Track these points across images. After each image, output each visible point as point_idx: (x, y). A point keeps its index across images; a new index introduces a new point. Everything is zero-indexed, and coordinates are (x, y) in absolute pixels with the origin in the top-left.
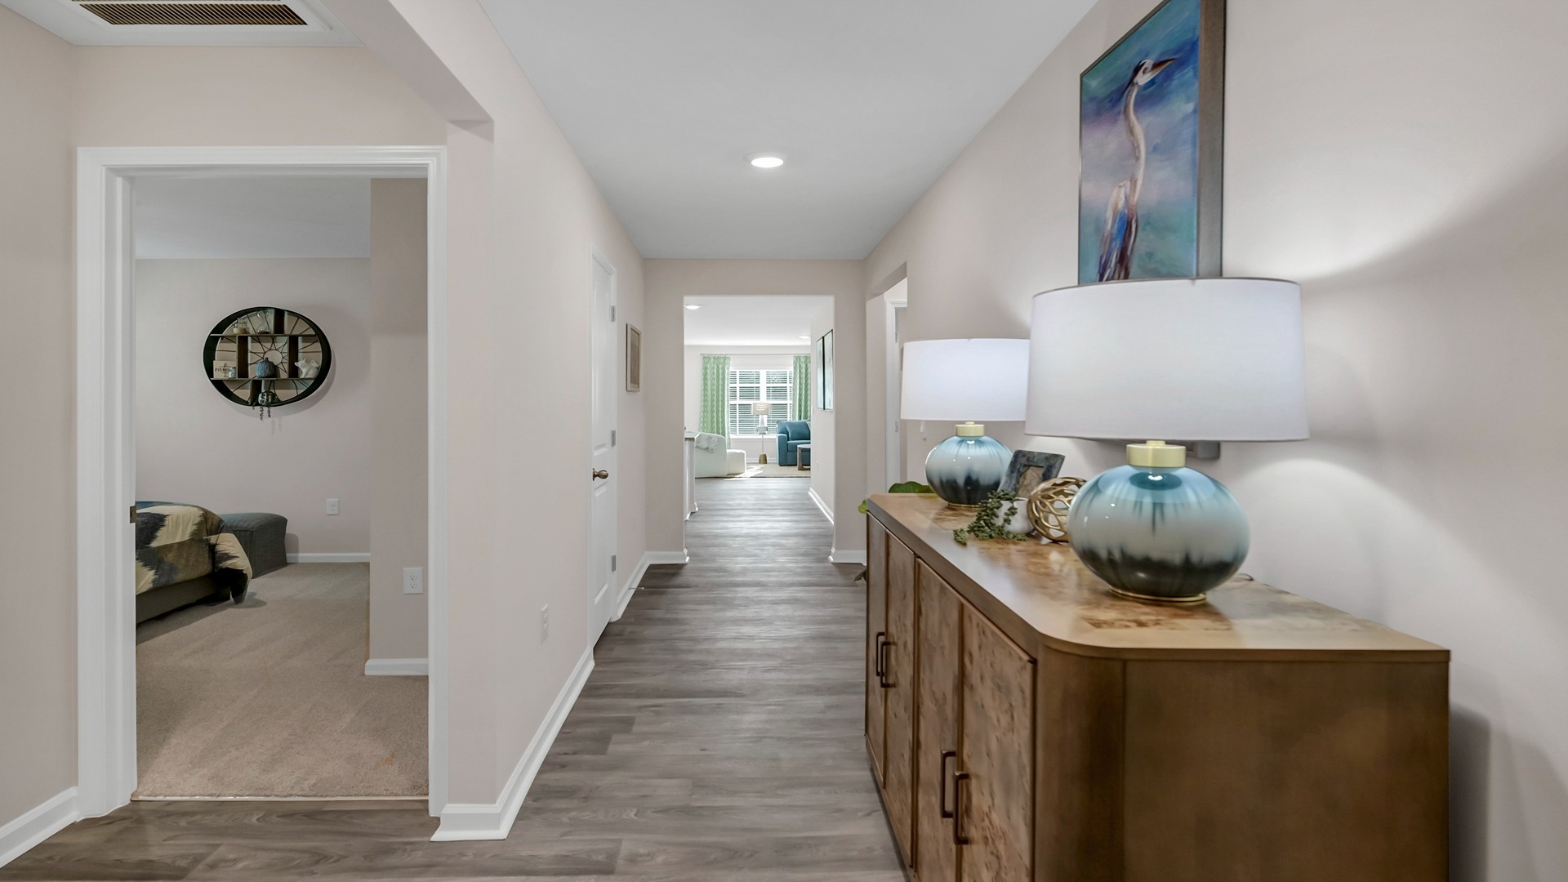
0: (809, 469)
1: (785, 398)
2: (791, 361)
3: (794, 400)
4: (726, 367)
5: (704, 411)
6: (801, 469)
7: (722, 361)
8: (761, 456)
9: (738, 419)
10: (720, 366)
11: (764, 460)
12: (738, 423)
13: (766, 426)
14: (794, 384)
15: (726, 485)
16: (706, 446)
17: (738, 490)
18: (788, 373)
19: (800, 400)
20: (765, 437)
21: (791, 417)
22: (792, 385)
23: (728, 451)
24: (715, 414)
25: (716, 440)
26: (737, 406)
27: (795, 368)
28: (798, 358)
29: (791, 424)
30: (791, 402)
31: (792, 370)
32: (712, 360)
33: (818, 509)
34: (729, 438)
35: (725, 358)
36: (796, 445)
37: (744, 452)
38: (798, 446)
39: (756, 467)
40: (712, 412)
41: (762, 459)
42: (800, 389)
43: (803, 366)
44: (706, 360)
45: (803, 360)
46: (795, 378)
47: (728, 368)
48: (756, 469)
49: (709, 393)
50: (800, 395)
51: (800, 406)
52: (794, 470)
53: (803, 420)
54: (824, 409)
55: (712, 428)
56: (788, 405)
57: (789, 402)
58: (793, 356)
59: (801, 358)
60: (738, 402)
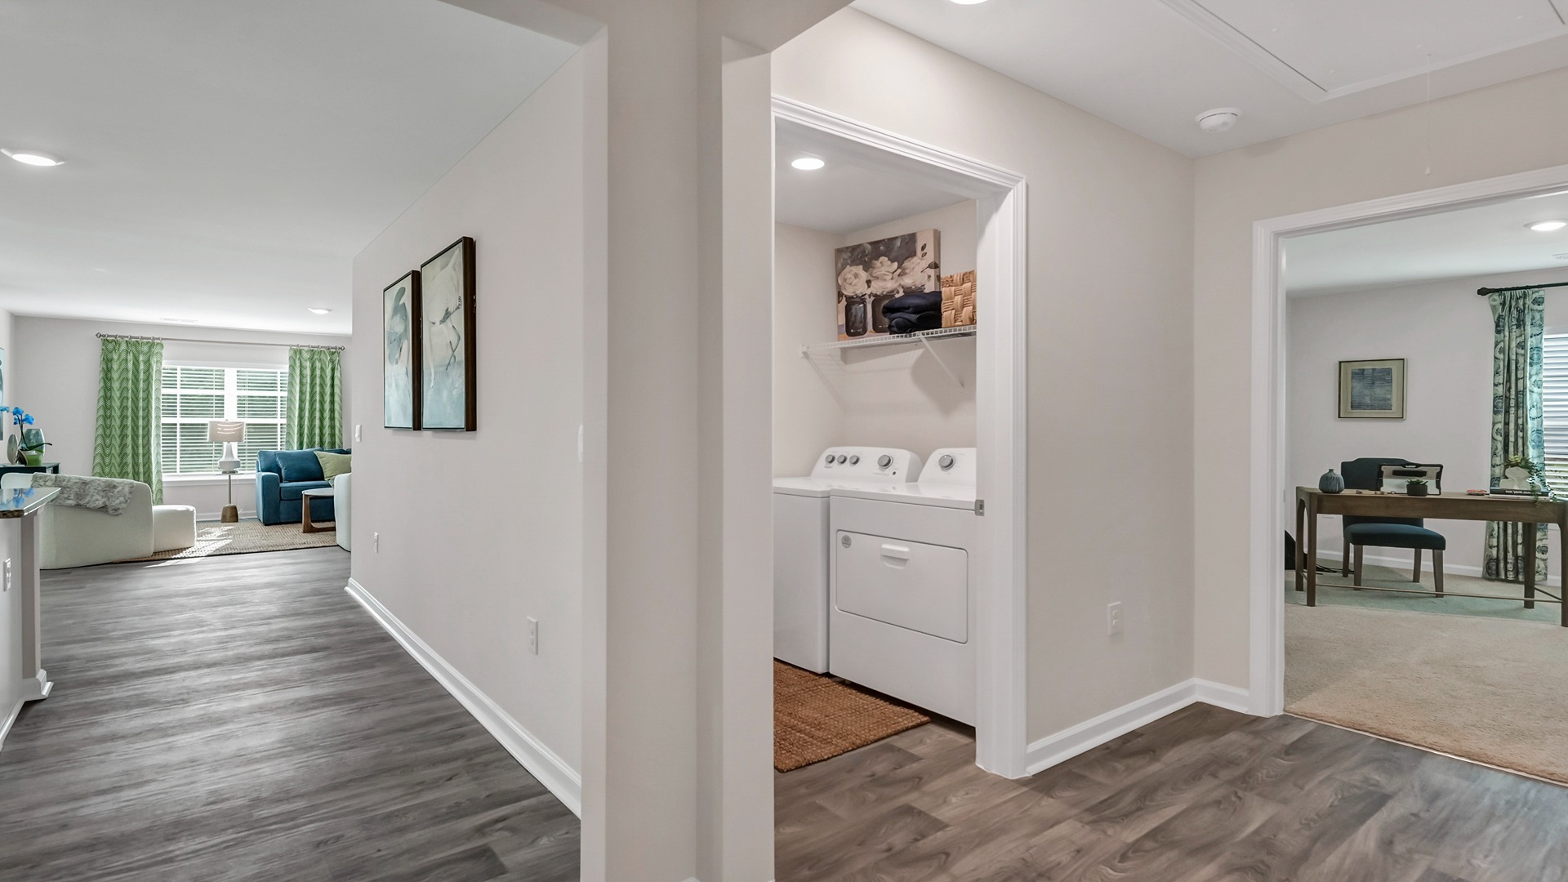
0: (333, 529)
1: (274, 416)
2: (286, 355)
3: (289, 417)
4: (153, 361)
5: (105, 436)
6: (309, 530)
7: (145, 349)
8: (225, 509)
9: (178, 449)
10: (141, 358)
11: (232, 515)
12: (178, 456)
13: (236, 458)
14: (290, 392)
15: (148, 583)
16: (100, 503)
17: (177, 595)
18: (279, 375)
19: (301, 417)
20: (233, 477)
21: (285, 444)
22: (285, 394)
23: (156, 508)
24: (129, 441)
25: (127, 489)
26: (178, 426)
27: (292, 367)
28: (297, 352)
29: (284, 456)
30: (284, 421)
31: (286, 369)
32: (123, 346)
33: (387, 638)
34: (160, 481)
35: (152, 345)
36: (298, 491)
37: (191, 508)
38: (305, 492)
39: (217, 531)
40: (123, 436)
41: (228, 515)
42: (302, 401)
43: (308, 364)
44: (110, 347)
45: (306, 355)
46: (291, 384)
47: (159, 362)
48: (215, 537)
49: (116, 404)
50: (301, 409)
51: (301, 426)
52: (293, 534)
53: (305, 449)
54: (417, 425)
55: (123, 465)
56: (279, 427)
57: (280, 420)
58: (289, 348)
59: (303, 352)
60: (179, 420)
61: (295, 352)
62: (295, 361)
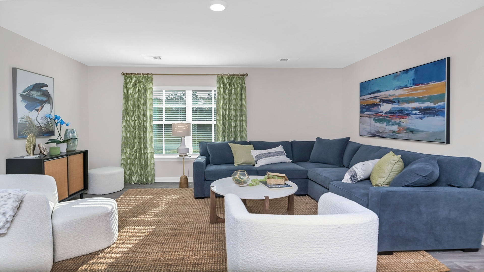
1: (211, 119)
2: (215, 80)
3: (218, 120)
4: (148, 88)
5: (127, 132)
7: (144, 81)
8: (181, 179)
9: (164, 139)
10: (142, 86)
11: (185, 183)
12: (164, 143)
14: (219, 105)
19: (224, 120)
22: (216, 106)
26: (163, 126)
27: (219, 88)
29: (211, 146)
30: (216, 122)
31: (216, 89)
32: (134, 80)
34: (153, 158)
35: (147, 78)
40: (135, 132)
41: (183, 183)
42: (224, 110)
43: (227, 86)
44: (128, 80)
45: (226, 80)
46: (218, 99)
47: (151, 88)
49: (131, 113)
50: (224, 115)
51: (224, 126)
53: (225, 141)
56: (213, 126)
57: (213, 122)
58: (217, 76)
59: (225, 78)
60: (164, 122)
61: (220, 79)
62: (220, 84)
